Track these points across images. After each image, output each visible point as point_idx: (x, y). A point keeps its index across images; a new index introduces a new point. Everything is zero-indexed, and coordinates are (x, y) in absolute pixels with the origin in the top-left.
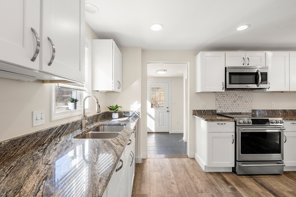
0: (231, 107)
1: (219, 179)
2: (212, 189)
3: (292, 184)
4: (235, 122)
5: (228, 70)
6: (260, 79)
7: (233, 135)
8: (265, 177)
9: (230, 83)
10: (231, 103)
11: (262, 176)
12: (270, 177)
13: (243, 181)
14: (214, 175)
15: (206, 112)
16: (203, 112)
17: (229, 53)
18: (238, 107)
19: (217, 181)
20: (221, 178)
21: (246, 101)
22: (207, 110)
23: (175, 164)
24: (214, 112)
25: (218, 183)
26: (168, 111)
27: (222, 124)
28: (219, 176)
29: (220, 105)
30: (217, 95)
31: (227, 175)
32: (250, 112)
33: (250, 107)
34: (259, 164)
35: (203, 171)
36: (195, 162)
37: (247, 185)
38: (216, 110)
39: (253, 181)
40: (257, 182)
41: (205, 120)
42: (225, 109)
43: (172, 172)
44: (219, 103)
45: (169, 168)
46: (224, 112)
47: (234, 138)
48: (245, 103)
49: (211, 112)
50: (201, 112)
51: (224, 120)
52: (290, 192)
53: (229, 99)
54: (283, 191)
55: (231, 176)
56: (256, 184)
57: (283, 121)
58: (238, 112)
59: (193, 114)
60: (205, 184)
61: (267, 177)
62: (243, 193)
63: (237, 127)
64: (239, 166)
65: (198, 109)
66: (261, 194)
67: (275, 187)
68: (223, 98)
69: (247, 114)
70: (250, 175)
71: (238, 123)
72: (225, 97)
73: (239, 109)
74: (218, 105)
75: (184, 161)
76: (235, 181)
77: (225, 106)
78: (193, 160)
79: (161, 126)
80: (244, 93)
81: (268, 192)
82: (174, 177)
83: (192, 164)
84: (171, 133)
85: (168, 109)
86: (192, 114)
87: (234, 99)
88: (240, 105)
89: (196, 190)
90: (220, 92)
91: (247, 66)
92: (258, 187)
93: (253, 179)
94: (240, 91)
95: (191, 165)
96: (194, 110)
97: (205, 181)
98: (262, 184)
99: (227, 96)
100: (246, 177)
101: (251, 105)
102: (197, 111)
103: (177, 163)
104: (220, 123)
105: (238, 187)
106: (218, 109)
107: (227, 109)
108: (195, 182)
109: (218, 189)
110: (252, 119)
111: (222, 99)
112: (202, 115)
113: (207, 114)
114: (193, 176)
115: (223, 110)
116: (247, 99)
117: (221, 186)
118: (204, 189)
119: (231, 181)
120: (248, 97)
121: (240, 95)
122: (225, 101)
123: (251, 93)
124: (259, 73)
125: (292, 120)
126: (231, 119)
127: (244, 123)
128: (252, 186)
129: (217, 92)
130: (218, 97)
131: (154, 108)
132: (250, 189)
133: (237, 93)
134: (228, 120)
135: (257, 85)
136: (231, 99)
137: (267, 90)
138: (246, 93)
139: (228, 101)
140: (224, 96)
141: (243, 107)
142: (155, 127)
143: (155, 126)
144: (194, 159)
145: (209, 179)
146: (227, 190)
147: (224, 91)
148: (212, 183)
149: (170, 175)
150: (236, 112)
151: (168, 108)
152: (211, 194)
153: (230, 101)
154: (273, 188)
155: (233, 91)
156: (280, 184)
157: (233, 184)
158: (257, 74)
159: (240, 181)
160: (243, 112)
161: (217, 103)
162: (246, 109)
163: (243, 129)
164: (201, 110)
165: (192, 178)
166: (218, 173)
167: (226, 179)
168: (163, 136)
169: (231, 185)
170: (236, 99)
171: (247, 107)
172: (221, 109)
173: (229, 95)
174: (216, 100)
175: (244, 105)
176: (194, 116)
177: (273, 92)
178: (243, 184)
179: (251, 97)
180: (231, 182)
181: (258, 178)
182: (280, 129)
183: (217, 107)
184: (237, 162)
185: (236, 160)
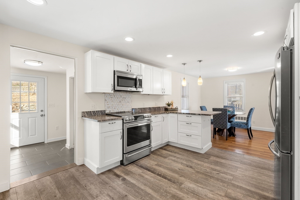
0: (117, 107)
1: (111, 175)
2: (106, 188)
3: (156, 159)
4: (123, 120)
5: (116, 73)
6: (138, 84)
7: (121, 132)
8: (142, 160)
9: (118, 85)
10: (117, 104)
11: (140, 160)
12: (145, 159)
13: (129, 169)
14: (106, 174)
15: (96, 113)
16: (93, 113)
17: (117, 58)
18: (123, 107)
19: (109, 178)
20: (112, 174)
21: (128, 101)
22: (96, 111)
23: (60, 179)
24: (103, 113)
25: (110, 180)
26: (42, 116)
27: (112, 123)
28: (110, 173)
29: (109, 106)
30: (106, 96)
31: (117, 169)
32: (131, 110)
33: (130, 106)
34: (138, 151)
35: (96, 174)
36: (85, 168)
37: (132, 171)
38: (105, 111)
39: (135, 166)
40: (138, 166)
41: (98, 122)
42: (113, 109)
43: (57, 191)
44: (108, 104)
45: (52, 187)
46: (112, 112)
47: (122, 134)
48: (127, 103)
49: (101, 113)
50: (91, 113)
51: (115, 119)
52: (156, 165)
53: (116, 100)
54: (153, 165)
55: (120, 168)
56: (138, 168)
57: (151, 116)
58: (123, 111)
59: (83, 117)
60: (99, 186)
61: (143, 160)
62: (131, 179)
63: (124, 124)
64: (126, 157)
65: (87, 111)
66: (142, 174)
67: (148, 165)
68: (111, 98)
69: (129, 112)
70: (133, 162)
71: (125, 120)
72: (113, 98)
73: (124, 109)
74: (107, 106)
75: (72, 171)
76: (123, 172)
77: (113, 106)
78: (83, 167)
79: (31, 136)
80: (127, 95)
81: (146, 171)
82: (62, 195)
83: (82, 171)
84: (47, 143)
85: (43, 113)
86: (81, 116)
87: (119, 100)
88: (124, 105)
89: (90, 198)
90: (108, 93)
91: (129, 72)
92: (139, 169)
93: (135, 165)
94: (124, 93)
95: (81, 173)
96: (83, 112)
97: (98, 184)
98: (141, 166)
99: (114, 97)
100: (130, 165)
101: (131, 105)
102: (87, 113)
103: (63, 178)
104: (111, 122)
105: (127, 175)
106: (107, 110)
107: (114, 109)
108: (89, 189)
109: (111, 185)
110: (134, 116)
111: (110, 100)
112: (92, 116)
113: (96, 115)
114: (85, 184)
115: (111, 110)
116: (129, 100)
117: (114, 181)
118: (99, 193)
119: (121, 173)
120: (130, 98)
121: (124, 97)
122: (113, 102)
123: (131, 95)
124: (137, 79)
125: (155, 114)
126: (120, 118)
127: (129, 120)
128: (136, 170)
129: (106, 93)
130: (107, 98)
131: (18, 113)
132: (134, 173)
133: (122, 95)
134: (117, 119)
135: (136, 89)
136: (117, 100)
137: (142, 93)
138: (128, 94)
139: (115, 102)
140: (112, 96)
141: (126, 107)
142: (20, 140)
143: (19, 138)
144: (83, 165)
145: (103, 180)
146: (119, 182)
147: (113, 92)
148: (105, 182)
149: (55, 196)
150: (121, 111)
151: (42, 111)
152: (106, 194)
153: (117, 102)
154: (147, 166)
155: (119, 93)
156: (151, 161)
157: (123, 175)
158: (136, 79)
159: (127, 170)
160: (126, 111)
161: (106, 104)
162: (128, 108)
163: (129, 125)
164: (91, 112)
165: (85, 187)
166: (110, 171)
167: (117, 173)
168: (36, 149)
169: (122, 177)
170: (121, 100)
171: (129, 107)
172: (109, 109)
173: (116, 96)
174: (105, 100)
175: (127, 105)
176: (83, 118)
177: (144, 94)
178: (129, 171)
179: (131, 98)
180: (121, 175)
181: (138, 163)
182: (150, 121)
183: (106, 108)
184: (124, 155)
185: (123, 153)
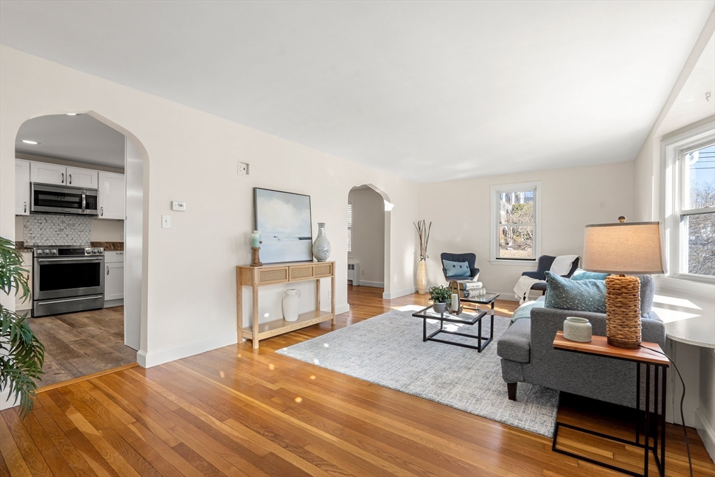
0: (54, 238)
4: (33, 252)
5: (33, 186)
6: (83, 202)
9: (36, 204)
10: (54, 233)
18: (66, 238)
21: (81, 230)
29: (33, 235)
30: (26, 220)
32: (88, 244)
33: (87, 239)
42: (43, 241)
44: (30, 232)
46: (40, 244)
47: (31, 273)
48: (79, 233)
53: (50, 227)
63: (35, 259)
64: (38, 305)
68: (38, 224)
71: (37, 254)
74: (29, 235)
77: (43, 236)
80: (77, 219)
87: (58, 227)
88: (69, 235)
91: (69, 184)
94: (71, 217)
99: (47, 222)
101: (89, 236)
106: (29, 241)
107: (45, 241)
110: (59, 249)
111: (36, 227)
115: (38, 241)
116: (83, 228)
120: (85, 225)
121: (71, 222)
122: (43, 229)
123: (88, 220)
124: (83, 196)
130: (28, 223)
133: (65, 219)
135: (81, 210)
136: (54, 227)
137: (100, 217)
138: (81, 219)
139: (47, 230)
140: (40, 221)
141: (75, 238)
153: (52, 230)
161: (26, 232)
162: (80, 241)
170: (63, 228)
171: (83, 239)
172: (33, 241)
174: (25, 226)
175: (77, 236)
179: (89, 225)
183: (27, 238)
184: (35, 302)
185: (33, 300)
